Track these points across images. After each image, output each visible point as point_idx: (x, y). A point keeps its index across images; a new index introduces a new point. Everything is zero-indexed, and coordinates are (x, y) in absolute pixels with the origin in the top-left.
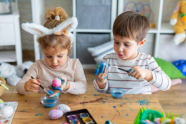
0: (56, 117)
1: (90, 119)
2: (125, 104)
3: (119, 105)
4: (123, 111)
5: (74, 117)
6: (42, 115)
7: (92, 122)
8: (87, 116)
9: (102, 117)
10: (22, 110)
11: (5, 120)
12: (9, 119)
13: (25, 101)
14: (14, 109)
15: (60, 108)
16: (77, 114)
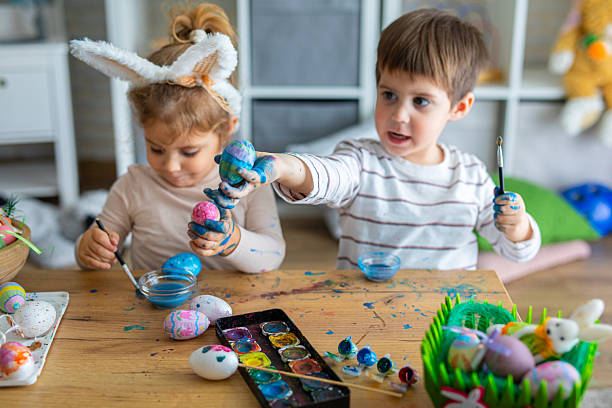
0: (187, 332)
1: (292, 337)
2: (402, 296)
3: (381, 300)
4: (394, 316)
5: (241, 334)
6: (143, 328)
7: (297, 345)
8: (285, 331)
9: (330, 333)
10: (81, 317)
11: (29, 343)
12: (42, 340)
13: (93, 291)
14: (58, 313)
15: (198, 306)
16: (252, 326)
